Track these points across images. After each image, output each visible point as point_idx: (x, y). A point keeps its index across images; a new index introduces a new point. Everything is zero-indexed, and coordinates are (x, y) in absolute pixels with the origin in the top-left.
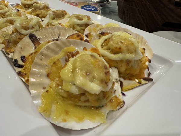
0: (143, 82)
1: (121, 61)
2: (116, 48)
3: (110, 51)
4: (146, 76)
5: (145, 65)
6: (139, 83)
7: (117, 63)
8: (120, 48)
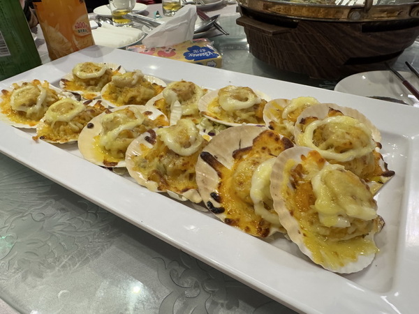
0: (384, 179)
1: (355, 160)
2: (345, 144)
3: (333, 149)
4: (384, 170)
5: (377, 153)
6: (381, 182)
7: (350, 164)
8: (351, 143)
